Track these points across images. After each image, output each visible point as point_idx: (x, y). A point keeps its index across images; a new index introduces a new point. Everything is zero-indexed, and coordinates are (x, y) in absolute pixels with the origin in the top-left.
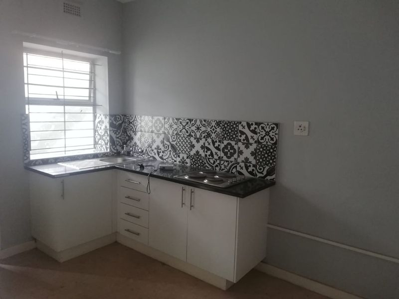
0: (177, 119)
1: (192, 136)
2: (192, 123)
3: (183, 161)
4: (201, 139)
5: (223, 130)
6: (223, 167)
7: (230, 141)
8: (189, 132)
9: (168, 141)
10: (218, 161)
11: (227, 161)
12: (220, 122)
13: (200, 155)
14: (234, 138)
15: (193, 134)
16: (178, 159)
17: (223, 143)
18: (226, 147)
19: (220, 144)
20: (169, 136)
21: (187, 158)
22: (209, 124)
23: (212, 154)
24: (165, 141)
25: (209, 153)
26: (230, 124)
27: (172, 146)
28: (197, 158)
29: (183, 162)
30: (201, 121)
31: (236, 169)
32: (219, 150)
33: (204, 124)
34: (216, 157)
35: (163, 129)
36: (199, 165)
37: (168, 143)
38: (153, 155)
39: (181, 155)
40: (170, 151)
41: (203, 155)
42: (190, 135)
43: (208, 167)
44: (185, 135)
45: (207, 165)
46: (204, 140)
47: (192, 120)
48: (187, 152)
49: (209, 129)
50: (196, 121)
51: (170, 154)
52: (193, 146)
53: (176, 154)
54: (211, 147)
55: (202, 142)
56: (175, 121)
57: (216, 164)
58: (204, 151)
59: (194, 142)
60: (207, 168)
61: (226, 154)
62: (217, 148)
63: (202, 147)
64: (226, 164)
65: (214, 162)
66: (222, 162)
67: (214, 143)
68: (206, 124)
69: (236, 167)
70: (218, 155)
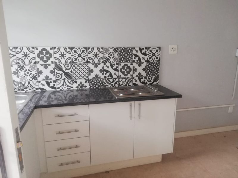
0: (69, 48)
1: (90, 62)
2: (88, 51)
3: (81, 86)
4: (99, 64)
5: (120, 55)
6: (121, 83)
7: (126, 63)
8: (86, 59)
9: (61, 69)
10: (117, 80)
11: (124, 78)
12: (117, 48)
13: (100, 77)
14: (130, 60)
15: (91, 61)
16: (75, 85)
17: (120, 65)
18: (123, 68)
19: (118, 66)
20: (62, 65)
21: (86, 82)
22: (107, 50)
23: (111, 75)
24: (56, 71)
25: (108, 74)
26: (126, 50)
27: (66, 74)
28: (97, 80)
29: (81, 87)
30: (98, 49)
31: (132, 82)
32: (117, 71)
33: (102, 51)
34: (114, 76)
35: (52, 59)
36: (99, 86)
37: (61, 72)
38: (41, 86)
39: (79, 81)
40: (64, 79)
41: (102, 77)
42: (88, 62)
43: (107, 86)
44: (81, 63)
45: (107, 84)
46: (102, 65)
47: (89, 48)
48: (85, 77)
49: (107, 55)
50: (93, 49)
51: (64, 82)
52: (92, 71)
53: (72, 81)
54: (110, 69)
55: (100, 67)
56: (68, 50)
57: (115, 81)
58: (103, 74)
59: (92, 67)
60: (106, 87)
61: (123, 73)
62: (116, 70)
63: (101, 71)
64: (124, 80)
65: (113, 81)
66: (120, 80)
67: (112, 66)
68: (104, 51)
70: (116, 75)
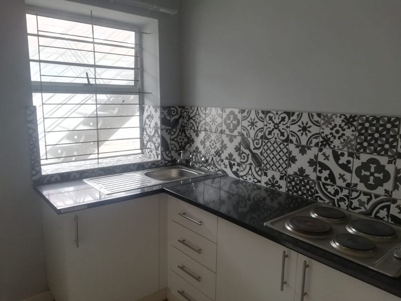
0: (263, 112)
1: (292, 142)
2: (292, 118)
3: (273, 183)
4: (309, 148)
5: (360, 134)
6: (355, 203)
7: (375, 156)
8: (286, 134)
9: (248, 147)
10: (346, 192)
11: (365, 194)
12: (353, 118)
13: (307, 176)
14: (386, 151)
15: (294, 139)
16: (264, 179)
17: (358, 158)
18: (365, 166)
19: (351, 159)
20: (250, 140)
21: (281, 178)
22: (328, 120)
23: (331, 177)
24: (242, 148)
25: (326, 173)
26: (378, 122)
27: (254, 156)
28: (301, 181)
29: (273, 185)
30: (311, 116)
31: (388, 211)
32: (349, 171)
33: (317, 122)
34: (340, 182)
35: (239, 129)
36: (303, 194)
37: (247, 152)
38: (223, 167)
39: (270, 173)
40: (251, 164)
41: (313, 176)
42: (287, 140)
43: (321, 199)
44: (278, 140)
45: (320, 194)
46: (315, 150)
47: (293, 114)
48: (281, 169)
49: (327, 131)
50: (300, 116)
51: (250, 169)
52: (293, 160)
53: (260, 170)
54: (331, 163)
55: (311, 154)
56: (261, 115)
57: (341, 195)
58: (315, 170)
59: (295, 152)
60: (319, 201)
61: (364, 180)
62: (345, 167)
63: (312, 163)
64: (364, 198)
65: (336, 193)
66: (355, 194)
67: (337, 157)
68: (322, 122)
69: (388, 207)
70: (345, 180)
